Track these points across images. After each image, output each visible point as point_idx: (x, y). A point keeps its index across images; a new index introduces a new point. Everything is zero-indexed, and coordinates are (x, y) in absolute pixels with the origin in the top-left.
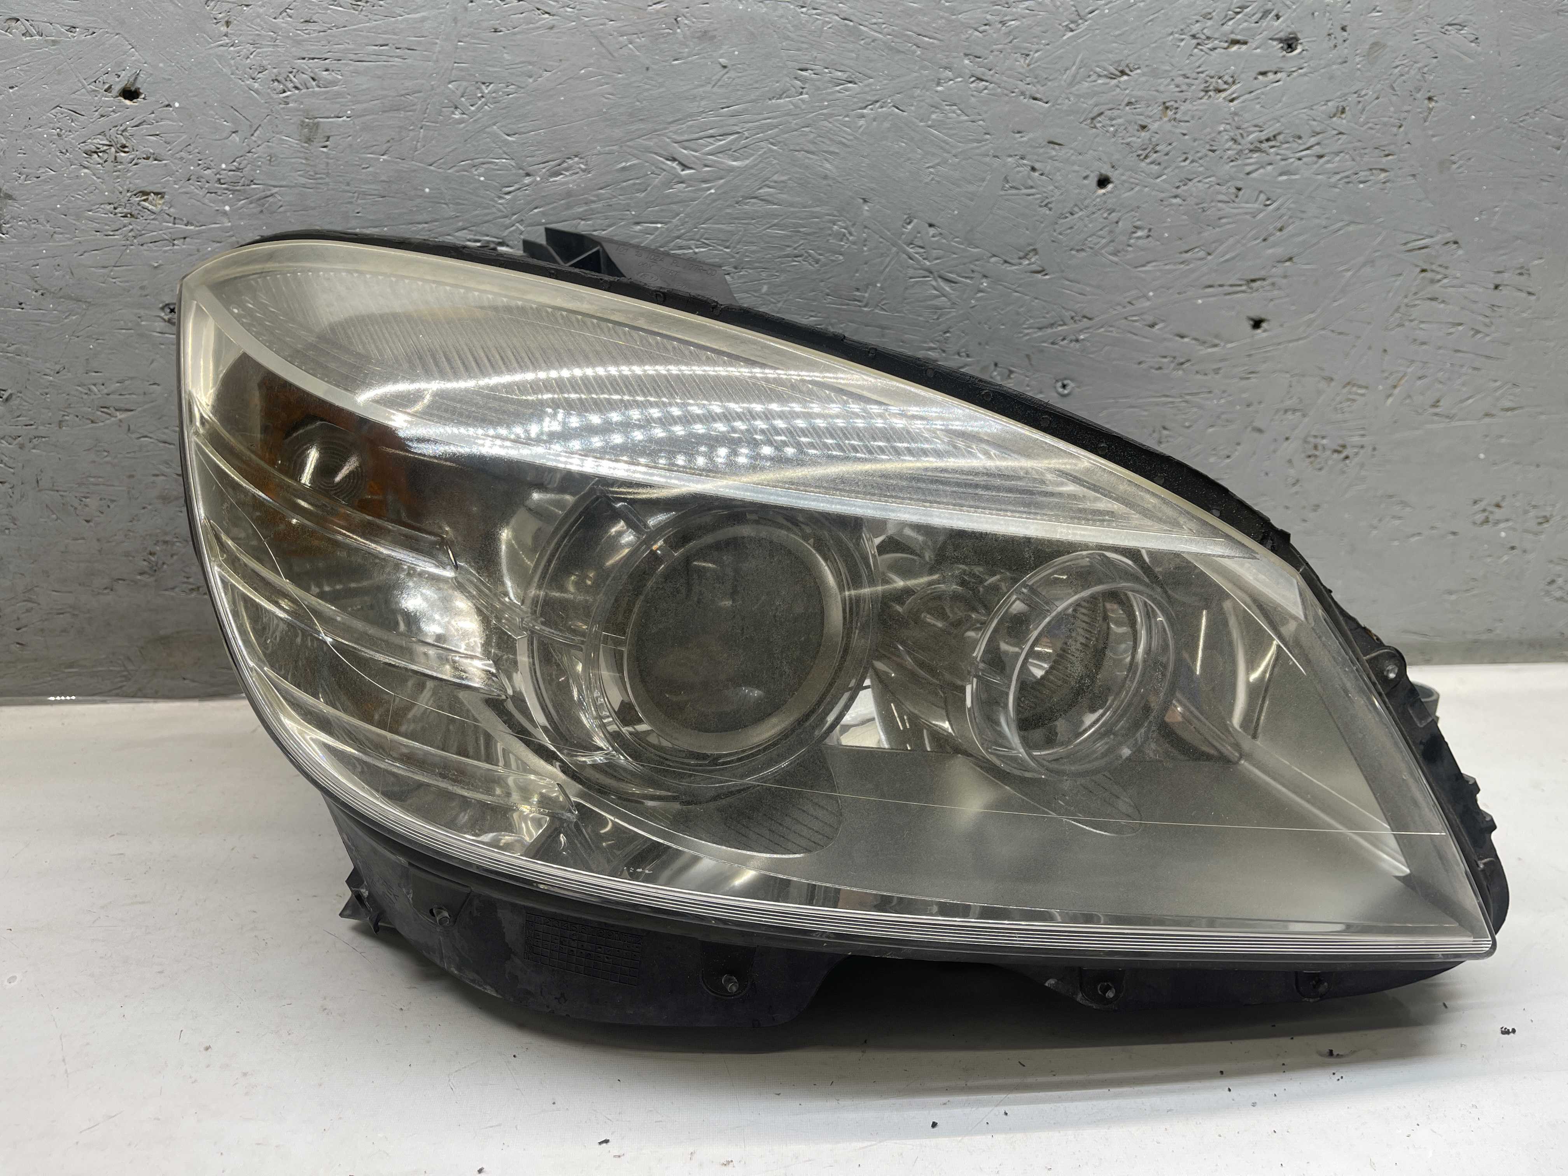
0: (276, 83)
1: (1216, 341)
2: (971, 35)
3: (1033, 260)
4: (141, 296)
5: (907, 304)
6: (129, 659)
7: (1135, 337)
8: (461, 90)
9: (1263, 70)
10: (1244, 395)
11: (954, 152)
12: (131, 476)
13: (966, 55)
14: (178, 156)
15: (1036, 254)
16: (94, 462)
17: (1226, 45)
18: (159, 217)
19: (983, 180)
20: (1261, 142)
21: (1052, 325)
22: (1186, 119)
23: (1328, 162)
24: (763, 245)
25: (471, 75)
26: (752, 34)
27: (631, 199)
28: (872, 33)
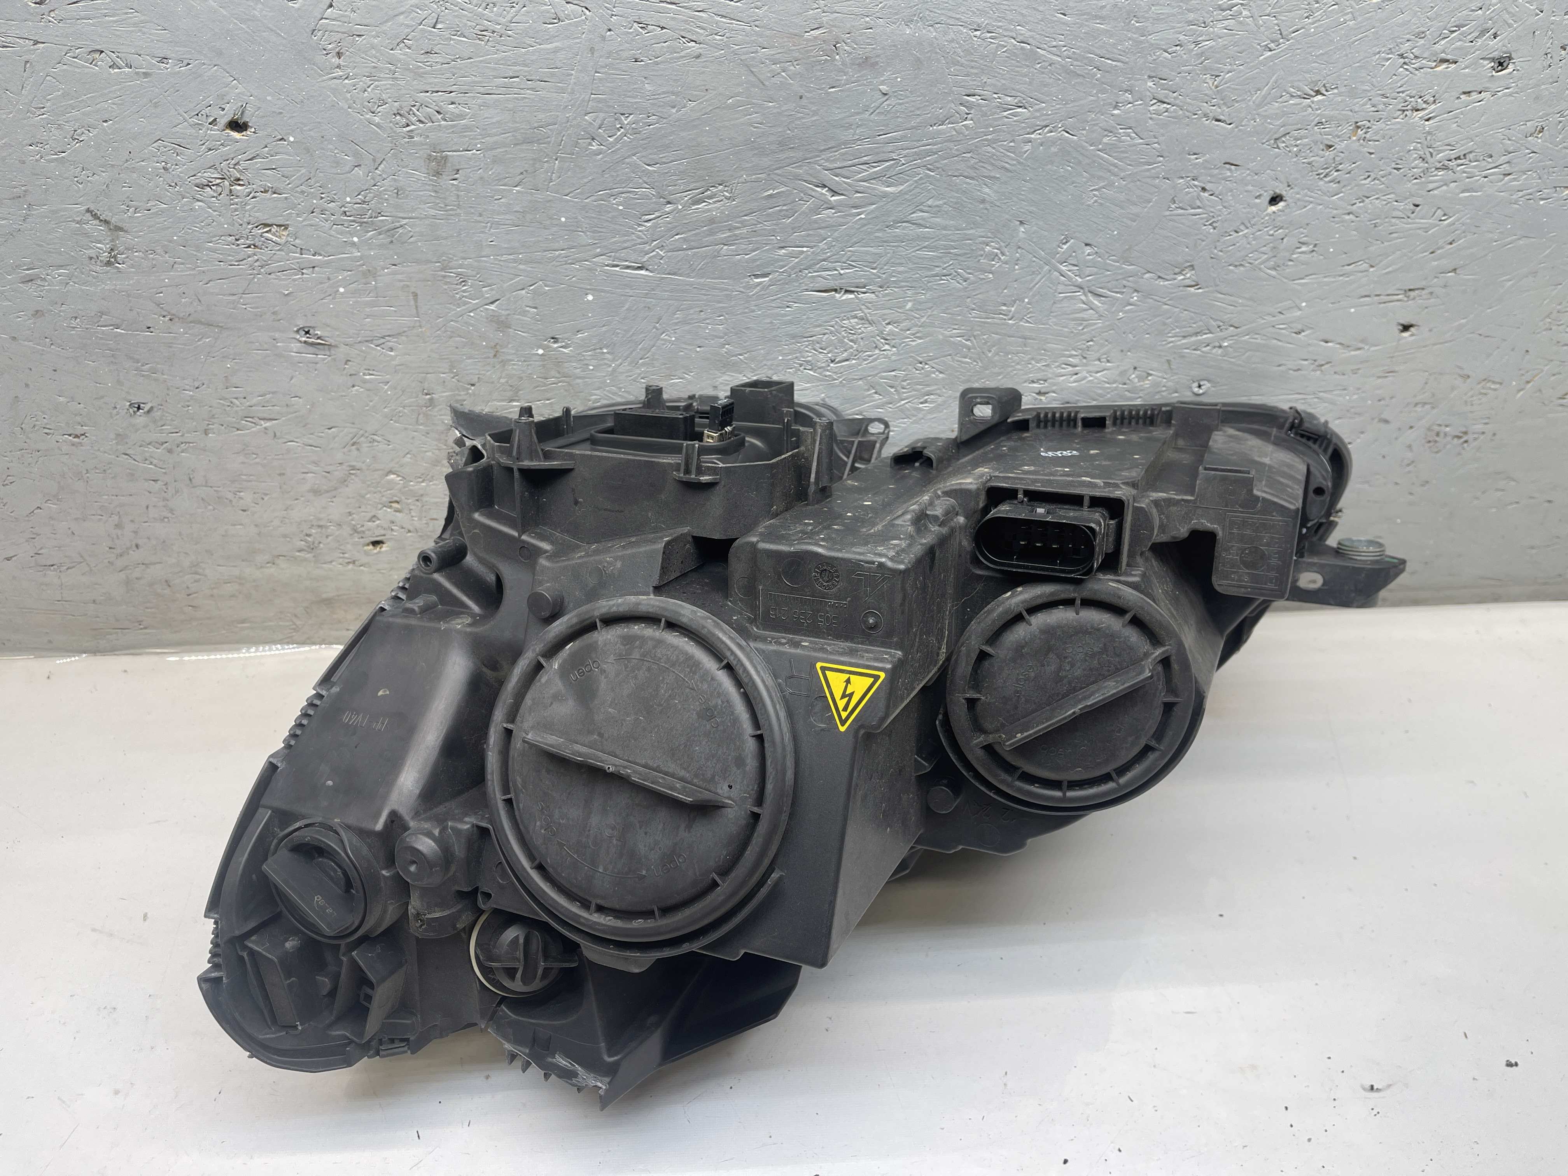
1: (1361, 345)
2: (1159, 56)
3: (1188, 275)
5: (1055, 317)
8: (599, 122)
10: (1378, 392)
11: (1122, 174)
12: (280, 475)
14: (298, 189)
15: (1193, 269)
18: (285, 249)
21: (1196, 334)
24: (911, 266)
25: (609, 106)
26: (918, 59)
27: (776, 225)
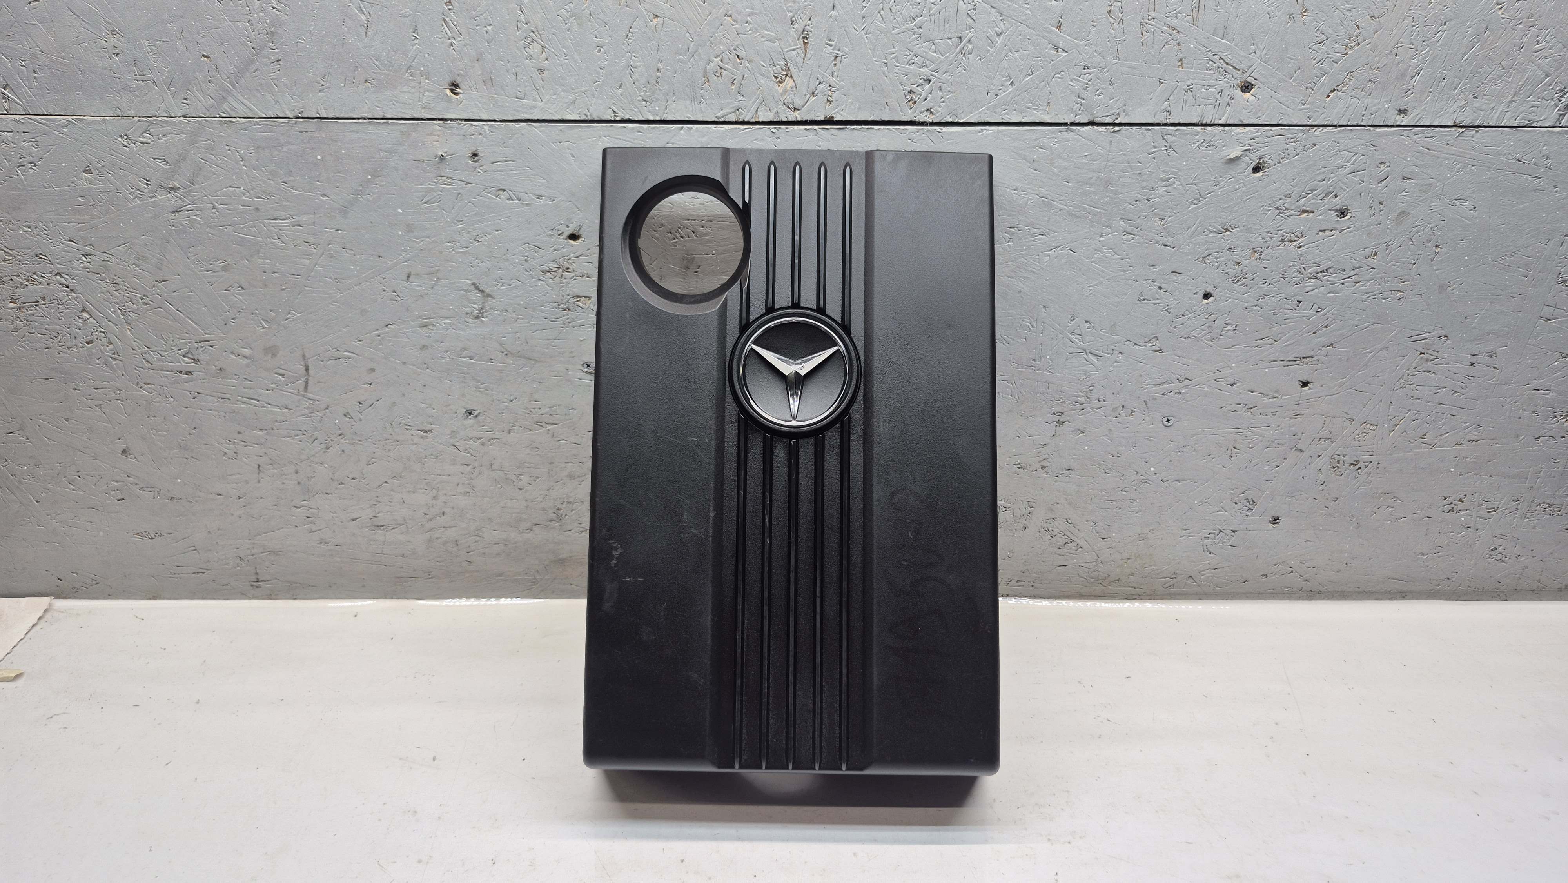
0: (670, 234)
4: (570, 357)
6: (538, 572)
7: (1220, 391)
9: (1322, 229)
13: (1121, 219)
16: (529, 454)
17: (1299, 213)
19: (1126, 294)
20: (1318, 273)
22: (1267, 258)
23: (1363, 285)
28: (1060, 205)
